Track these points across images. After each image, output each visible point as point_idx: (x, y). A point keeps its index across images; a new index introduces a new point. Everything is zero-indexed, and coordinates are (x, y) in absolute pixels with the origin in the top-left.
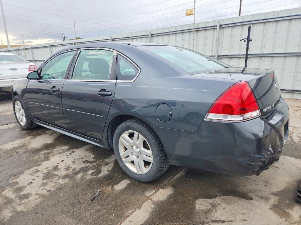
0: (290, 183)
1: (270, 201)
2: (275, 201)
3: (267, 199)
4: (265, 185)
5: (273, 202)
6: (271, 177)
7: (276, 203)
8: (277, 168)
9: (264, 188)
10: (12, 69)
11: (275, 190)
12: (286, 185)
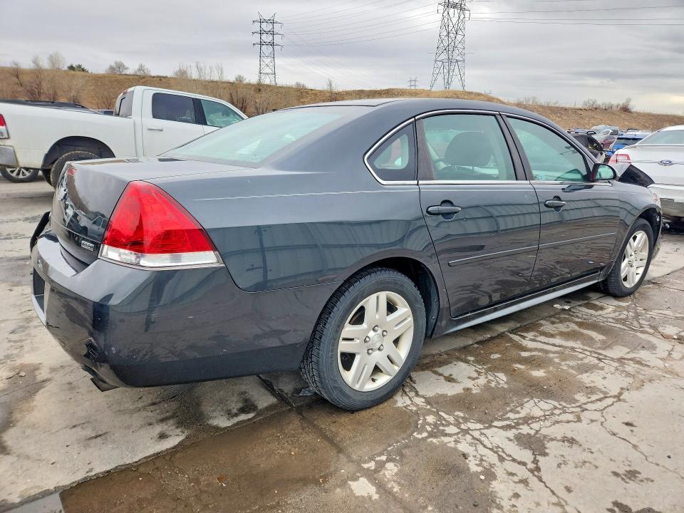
0: (29, 411)
1: (48, 370)
2: (40, 373)
3: (53, 370)
4: (70, 383)
5: (42, 371)
6: (71, 401)
7: (37, 372)
8: (74, 426)
9: (69, 379)
10: (661, 163)
11: (49, 387)
12: (35, 403)
